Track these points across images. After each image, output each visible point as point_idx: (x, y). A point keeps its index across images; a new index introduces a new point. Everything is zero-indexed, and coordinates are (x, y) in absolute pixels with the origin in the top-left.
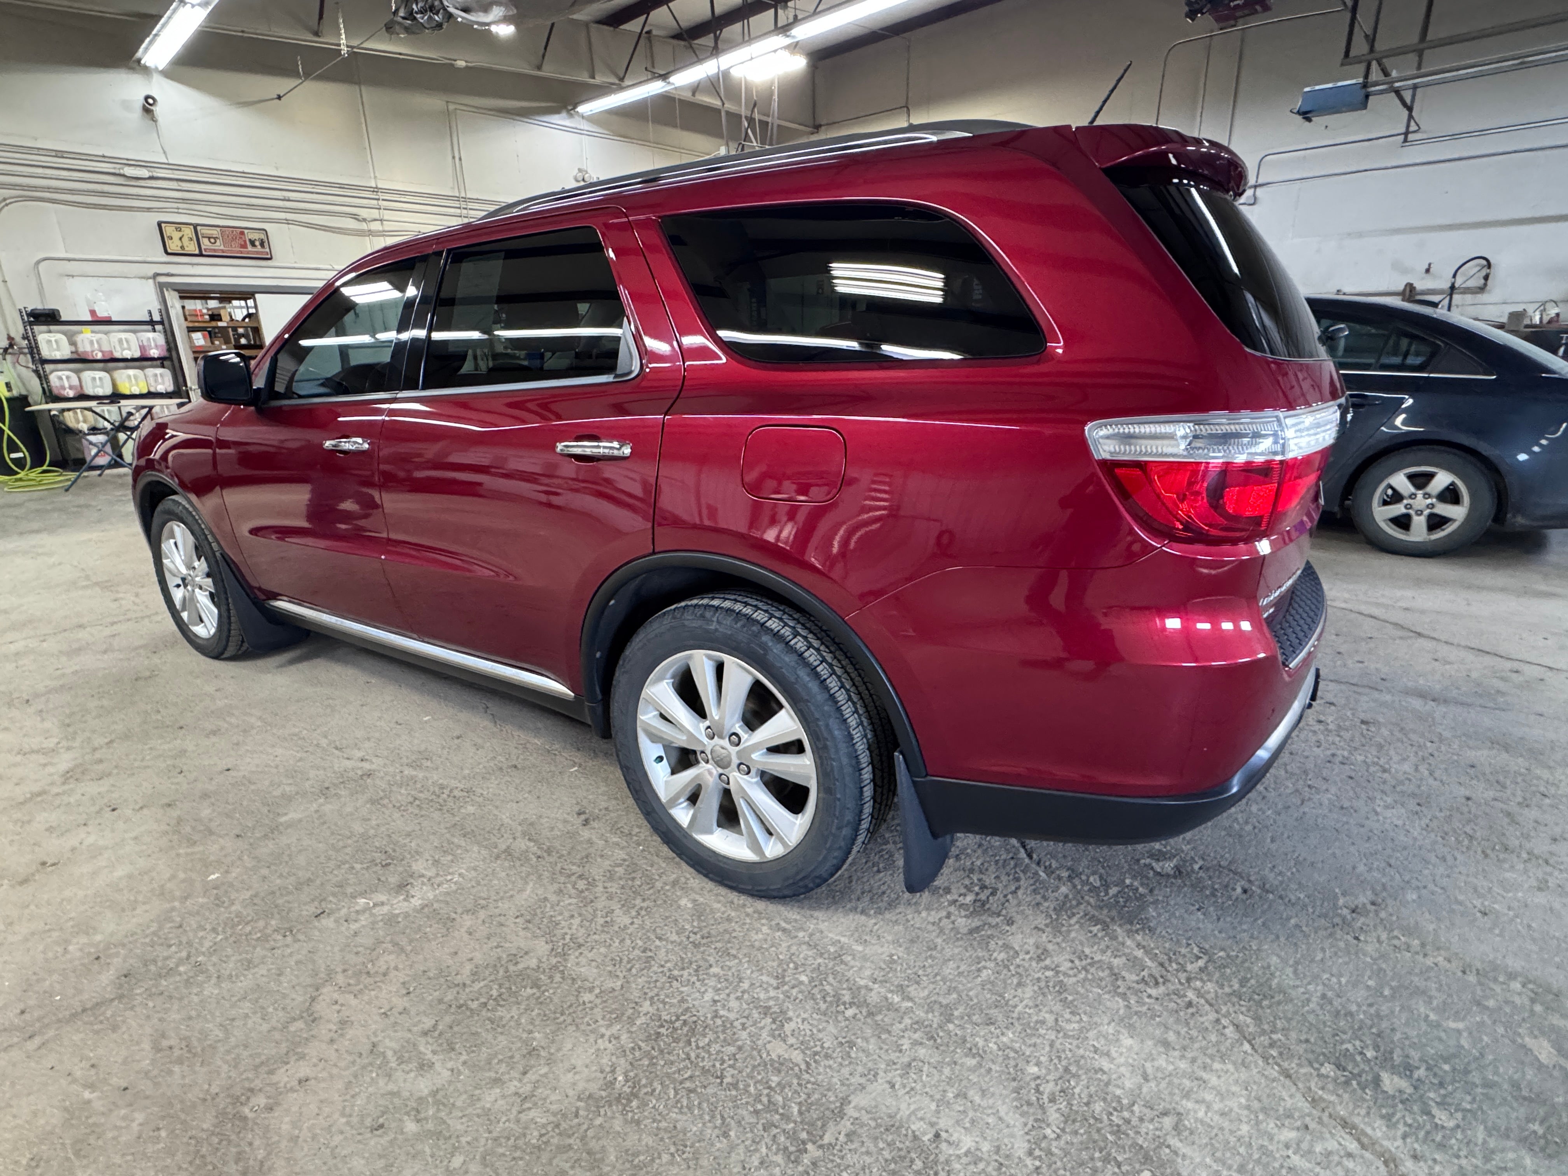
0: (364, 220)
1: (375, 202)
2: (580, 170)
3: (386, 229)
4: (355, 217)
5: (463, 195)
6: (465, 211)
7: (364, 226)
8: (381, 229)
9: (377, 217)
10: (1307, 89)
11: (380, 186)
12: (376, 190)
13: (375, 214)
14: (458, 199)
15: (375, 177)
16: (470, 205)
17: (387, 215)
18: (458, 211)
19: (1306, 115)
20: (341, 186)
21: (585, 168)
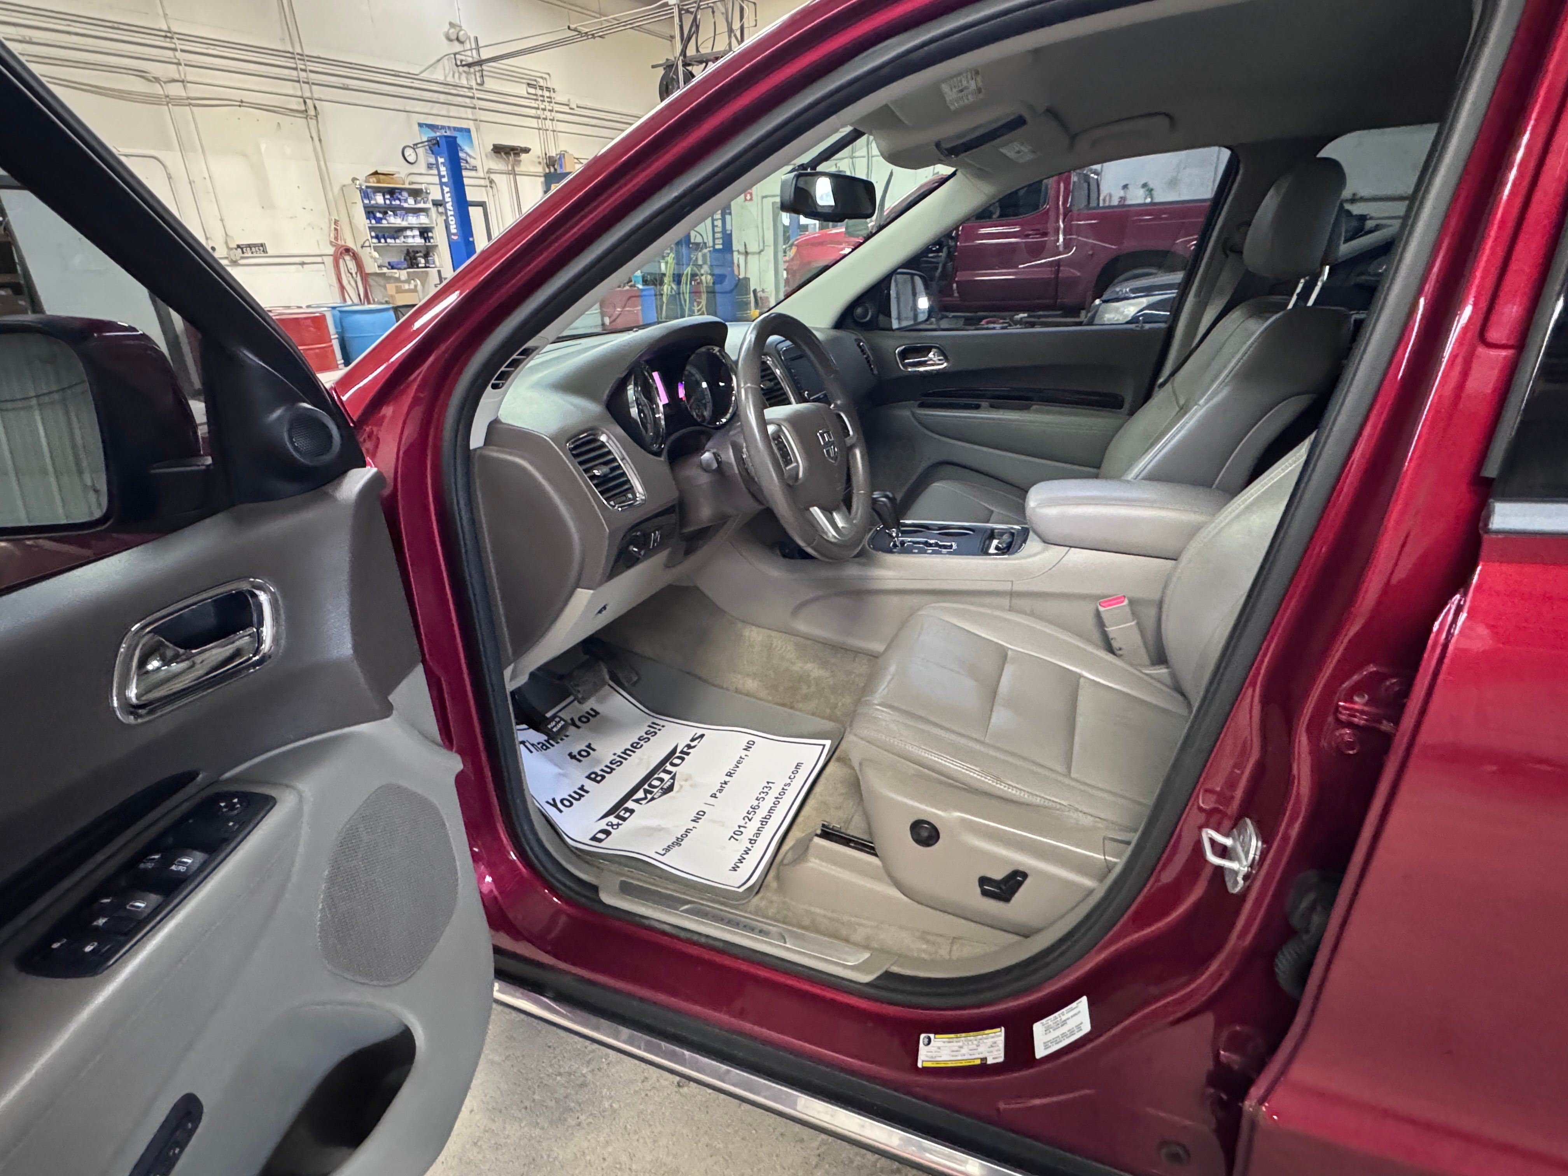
0: (157, 80)
1: (170, 53)
2: (452, 25)
3: (192, 94)
4: (141, 74)
5: (299, 51)
6: (303, 75)
7: (157, 89)
8: (184, 94)
9: (177, 77)
11: (174, 29)
12: (169, 35)
13: (171, 71)
14: (292, 56)
15: (165, 15)
16: (311, 66)
17: (192, 74)
18: (294, 73)
20: (115, 26)
21: (458, 23)
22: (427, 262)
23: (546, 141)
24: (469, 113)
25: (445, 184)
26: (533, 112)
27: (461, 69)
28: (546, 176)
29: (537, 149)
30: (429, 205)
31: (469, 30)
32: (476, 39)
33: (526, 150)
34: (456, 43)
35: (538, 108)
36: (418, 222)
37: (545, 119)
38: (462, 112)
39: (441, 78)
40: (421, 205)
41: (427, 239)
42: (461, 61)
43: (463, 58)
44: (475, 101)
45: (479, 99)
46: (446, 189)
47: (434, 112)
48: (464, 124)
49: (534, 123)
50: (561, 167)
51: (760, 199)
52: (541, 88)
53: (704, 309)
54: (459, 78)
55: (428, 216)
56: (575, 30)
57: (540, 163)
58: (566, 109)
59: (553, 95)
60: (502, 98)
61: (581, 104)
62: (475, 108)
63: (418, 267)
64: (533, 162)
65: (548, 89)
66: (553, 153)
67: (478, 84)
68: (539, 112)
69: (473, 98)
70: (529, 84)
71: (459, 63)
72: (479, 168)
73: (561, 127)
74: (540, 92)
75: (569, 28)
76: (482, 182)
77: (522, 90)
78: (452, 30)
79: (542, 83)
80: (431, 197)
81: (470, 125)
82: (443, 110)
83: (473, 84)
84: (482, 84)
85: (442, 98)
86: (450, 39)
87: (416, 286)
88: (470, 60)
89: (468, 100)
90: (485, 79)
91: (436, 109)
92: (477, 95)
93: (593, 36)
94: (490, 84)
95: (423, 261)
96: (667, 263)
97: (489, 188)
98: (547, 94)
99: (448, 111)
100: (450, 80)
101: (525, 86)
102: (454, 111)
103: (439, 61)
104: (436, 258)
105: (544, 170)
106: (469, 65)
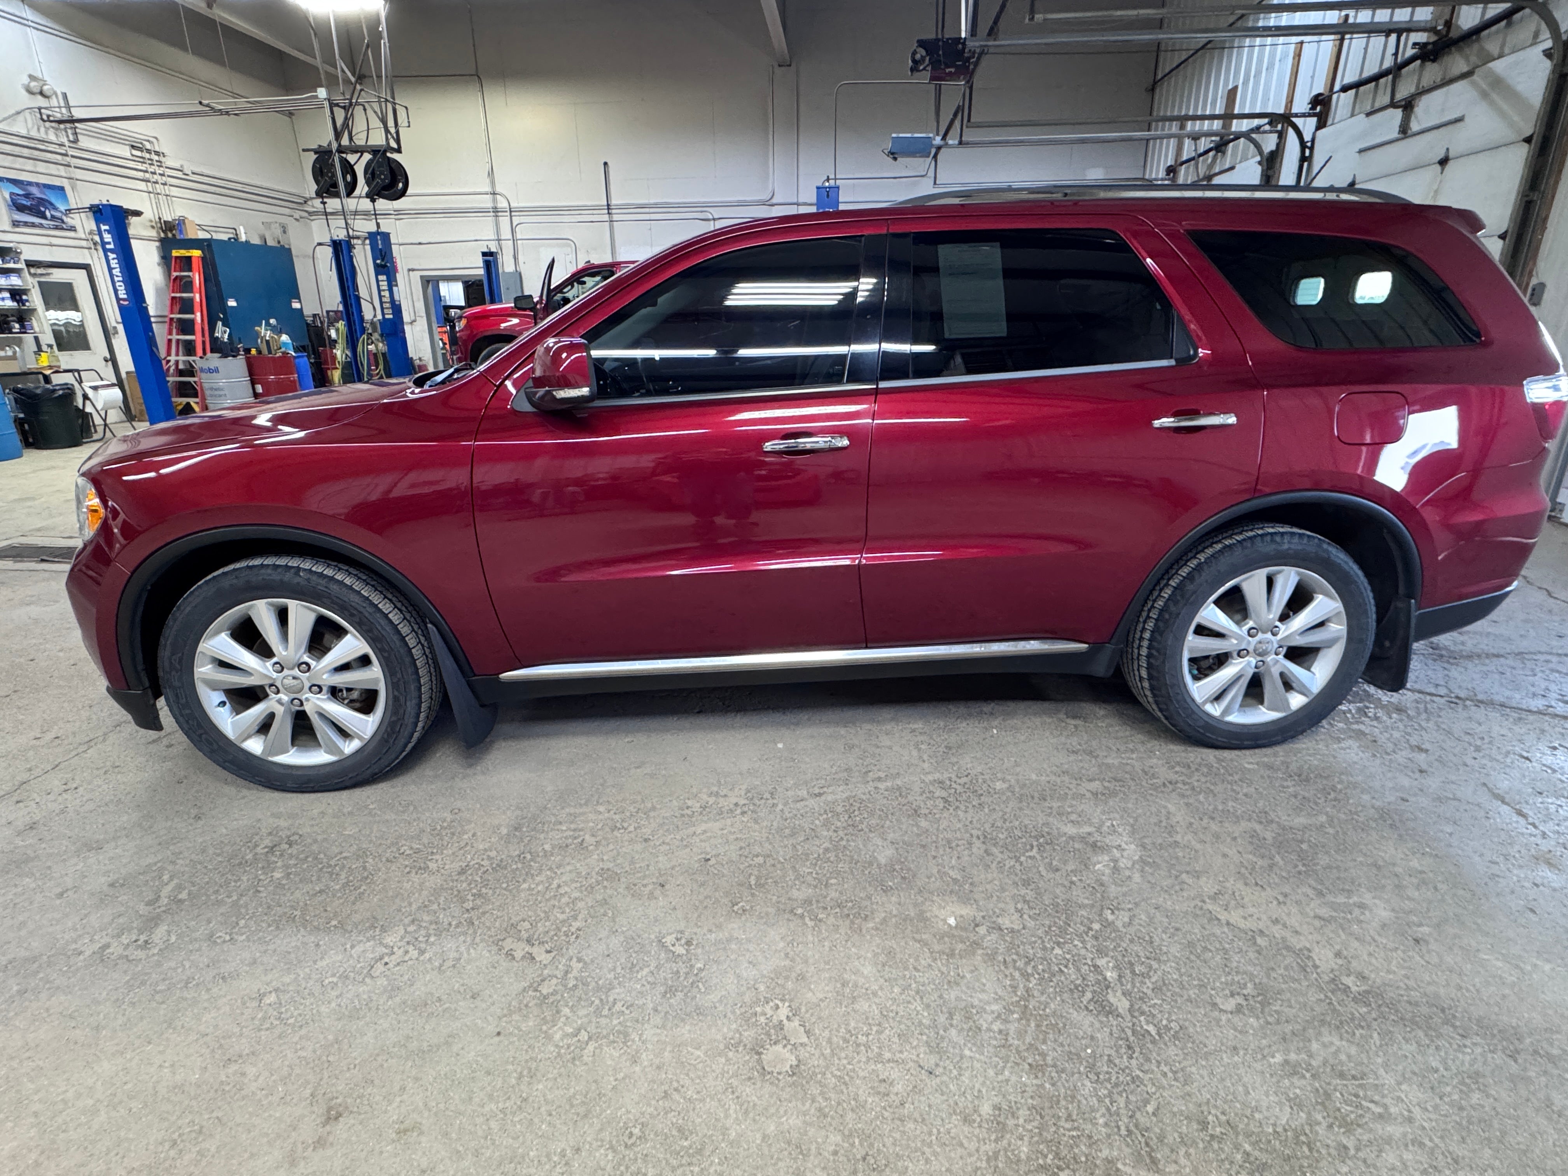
2: (33, 78)
10: (894, 135)
19: (893, 155)
21: (40, 76)
22: (23, 326)
23: (158, 206)
24: (62, 171)
25: (111, 251)
26: (140, 175)
27: (48, 124)
28: (161, 240)
29: (149, 213)
30: (21, 265)
31: (54, 84)
32: (65, 96)
33: (138, 213)
34: (39, 97)
35: (146, 171)
36: (8, 282)
37: (156, 183)
38: (53, 169)
39: (24, 132)
40: (11, 265)
41: (21, 302)
42: (48, 116)
43: (50, 113)
44: (68, 159)
45: (73, 156)
46: (112, 256)
47: (17, 166)
48: (57, 182)
49: (142, 186)
50: (181, 232)
51: (406, 272)
52: (149, 151)
53: (382, 372)
54: (47, 133)
55: (20, 277)
56: (208, 106)
57: (153, 227)
58: (179, 174)
59: (162, 159)
60: (103, 159)
61: (196, 170)
62: (69, 166)
63: (11, 333)
64: (145, 227)
65: (157, 153)
66: (167, 217)
67: (70, 141)
68: (147, 175)
69: (66, 155)
70: (133, 147)
71: (45, 117)
72: (79, 228)
73: (175, 191)
74: (147, 156)
75: (201, 103)
76: (84, 243)
77: (126, 152)
78: (33, 84)
79: (148, 146)
80: (23, 257)
81: (65, 183)
82: (29, 165)
83: (64, 140)
84: (76, 141)
85: (26, 152)
86: (30, 92)
87: (15, 353)
88: (58, 116)
89: (59, 157)
90: (80, 137)
91: (19, 163)
92: (70, 153)
93: (227, 113)
94: (84, 142)
95: (17, 326)
96: (337, 330)
97: (93, 251)
98: (156, 158)
99: (35, 166)
100: (34, 133)
101: (128, 148)
102: (41, 167)
103: (18, 113)
104: (35, 323)
105: (158, 233)
106: (60, 122)
